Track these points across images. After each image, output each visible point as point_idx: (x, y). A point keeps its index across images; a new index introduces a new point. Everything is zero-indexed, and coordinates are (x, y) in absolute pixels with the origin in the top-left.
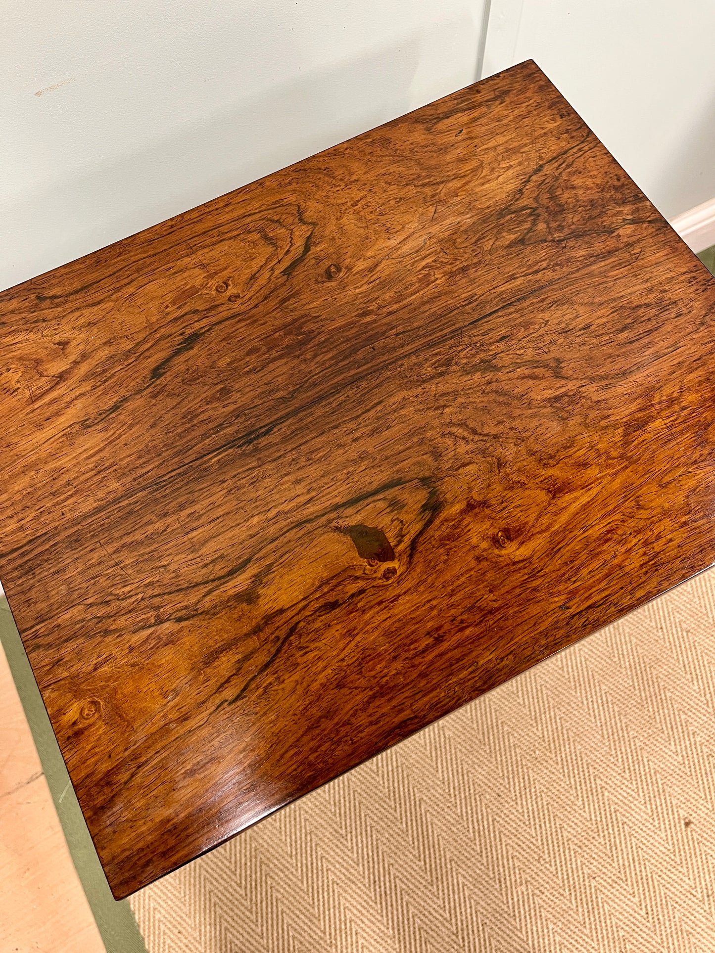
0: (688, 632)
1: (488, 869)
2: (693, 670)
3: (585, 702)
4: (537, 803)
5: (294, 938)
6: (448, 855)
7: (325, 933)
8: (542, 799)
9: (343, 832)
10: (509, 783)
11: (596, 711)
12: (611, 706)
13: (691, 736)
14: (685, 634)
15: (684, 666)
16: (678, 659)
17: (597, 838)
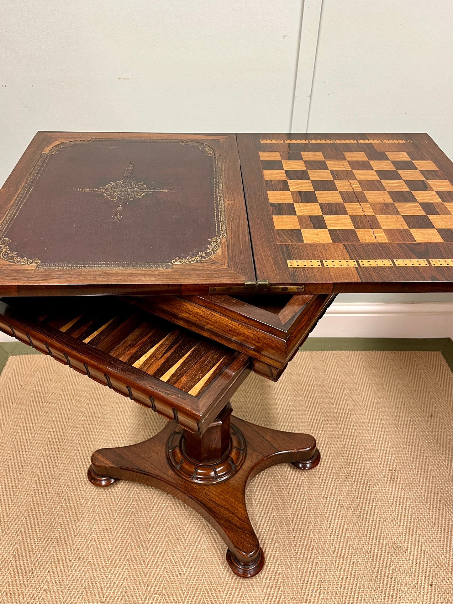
0: (341, 507)
1: (146, 575)
2: (334, 528)
3: (258, 515)
4: (197, 554)
5: (14, 556)
6: (128, 557)
7: (32, 563)
8: (201, 554)
9: (79, 516)
10: (188, 536)
11: (263, 523)
12: (273, 524)
13: (314, 564)
14: (340, 507)
15: (330, 524)
16: (328, 518)
17: (222, 592)
